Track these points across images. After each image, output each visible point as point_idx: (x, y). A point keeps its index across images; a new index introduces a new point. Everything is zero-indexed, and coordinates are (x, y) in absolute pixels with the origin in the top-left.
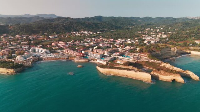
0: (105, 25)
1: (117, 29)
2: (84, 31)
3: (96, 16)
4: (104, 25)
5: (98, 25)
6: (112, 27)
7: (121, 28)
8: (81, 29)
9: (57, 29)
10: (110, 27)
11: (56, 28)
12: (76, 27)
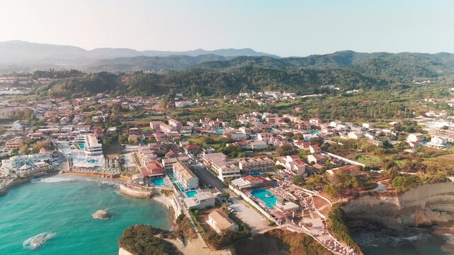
0: (338, 77)
1: (370, 88)
2: (272, 89)
3: (339, 51)
4: (335, 75)
5: (320, 75)
6: (357, 81)
7: (382, 84)
8: (267, 85)
9: (209, 85)
10: (351, 81)
11: (208, 82)
12: (256, 81)
